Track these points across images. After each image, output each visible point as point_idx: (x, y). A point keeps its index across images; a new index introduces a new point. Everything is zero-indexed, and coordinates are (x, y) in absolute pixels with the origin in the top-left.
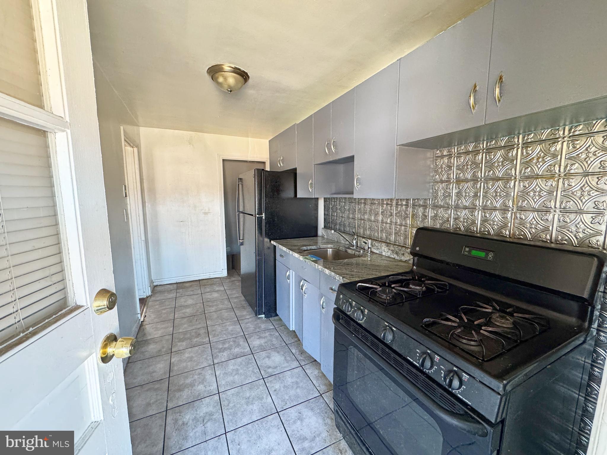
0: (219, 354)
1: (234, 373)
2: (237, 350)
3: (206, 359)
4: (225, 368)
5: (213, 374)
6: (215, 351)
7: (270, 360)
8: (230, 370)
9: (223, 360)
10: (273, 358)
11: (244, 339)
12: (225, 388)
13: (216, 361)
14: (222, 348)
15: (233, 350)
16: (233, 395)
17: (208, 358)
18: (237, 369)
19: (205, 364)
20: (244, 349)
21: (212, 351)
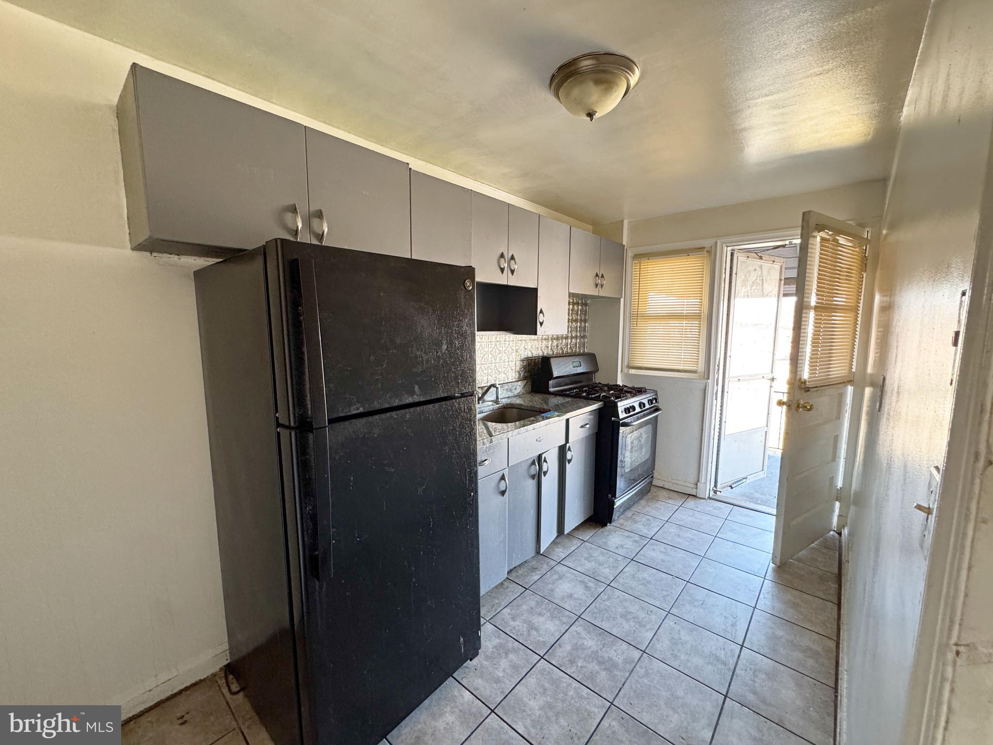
0: (620, 661)
1: (629, 616)
2: (591, 643)
3: (647, 674)
4: (635, 631)
5: (657, 639)
6: (621, 675)
7: (574, 592)
8: (632, 624)
9: (625, 646)
10: (568, 591)
11: (555, 649)
12: (657, 611)
13: (637, 654)
14: (605, 669)
15: (595, 648)
16: (655, 599)
17: (643, 671)
18: (621, 617)
19: (656, 664)
20: (579, 634)
21: (623, 680)
